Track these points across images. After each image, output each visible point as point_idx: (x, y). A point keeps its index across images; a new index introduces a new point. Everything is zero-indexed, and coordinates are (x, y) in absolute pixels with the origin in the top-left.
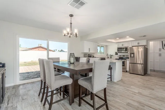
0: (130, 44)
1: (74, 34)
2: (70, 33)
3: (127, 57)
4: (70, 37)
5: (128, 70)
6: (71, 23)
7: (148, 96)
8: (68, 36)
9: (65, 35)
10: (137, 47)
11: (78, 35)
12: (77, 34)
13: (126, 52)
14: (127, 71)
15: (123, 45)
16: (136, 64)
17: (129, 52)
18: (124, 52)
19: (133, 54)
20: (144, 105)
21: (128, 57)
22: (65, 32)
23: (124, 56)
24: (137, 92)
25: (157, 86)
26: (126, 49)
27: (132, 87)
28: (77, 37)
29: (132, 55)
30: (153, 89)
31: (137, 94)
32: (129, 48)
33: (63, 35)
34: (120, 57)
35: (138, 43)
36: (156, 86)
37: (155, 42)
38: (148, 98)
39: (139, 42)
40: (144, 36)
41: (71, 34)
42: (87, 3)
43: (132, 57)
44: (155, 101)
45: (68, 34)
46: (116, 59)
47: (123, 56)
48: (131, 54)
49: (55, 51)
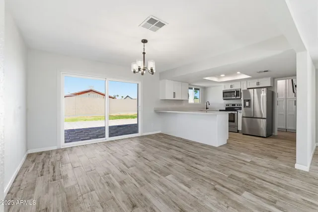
0: (243, 84)
1: (149, 69)
2: (142, 68)
3: (238, 106)
4: (142, 74)
5: (240, 128)
6: (144, 53)
7: (265, 167)
8: (140, 72)
9: (134, 72)
10: (255, 90)
11: (154, 71)
12: (154, 69)
13: (237, 97)
14: (238, 131)
15: (231, 86)
16: (253, 118)
17: (242, 99)
18: (235, 98)
19: (249, 101)
20: (254, 177)
21: (240, 106)
22: (135, 67)
23: (235, 105)
24: (249, 161)
25: (284, 154)
26: (238, 93)
27: (242, 154)
28: (153, 74)
29: (247, 104)
30: (276, 158)
31: (248, 164)
32: (242, 92)
33: (133, 71)
34: (228, 106)
35: (258, 83)
36: (282, 153)
37: (287, 80)
38: (264, 168)
39: (260, 80)
40: (265, 71)
41: (144, 70)
42: (168, 24)
43: (247, 107)
44: (273, 173)
45: (139, 69)
46: (220, 110)
47: (233, 105)
48: (245, 101)
49: (116, 97)
